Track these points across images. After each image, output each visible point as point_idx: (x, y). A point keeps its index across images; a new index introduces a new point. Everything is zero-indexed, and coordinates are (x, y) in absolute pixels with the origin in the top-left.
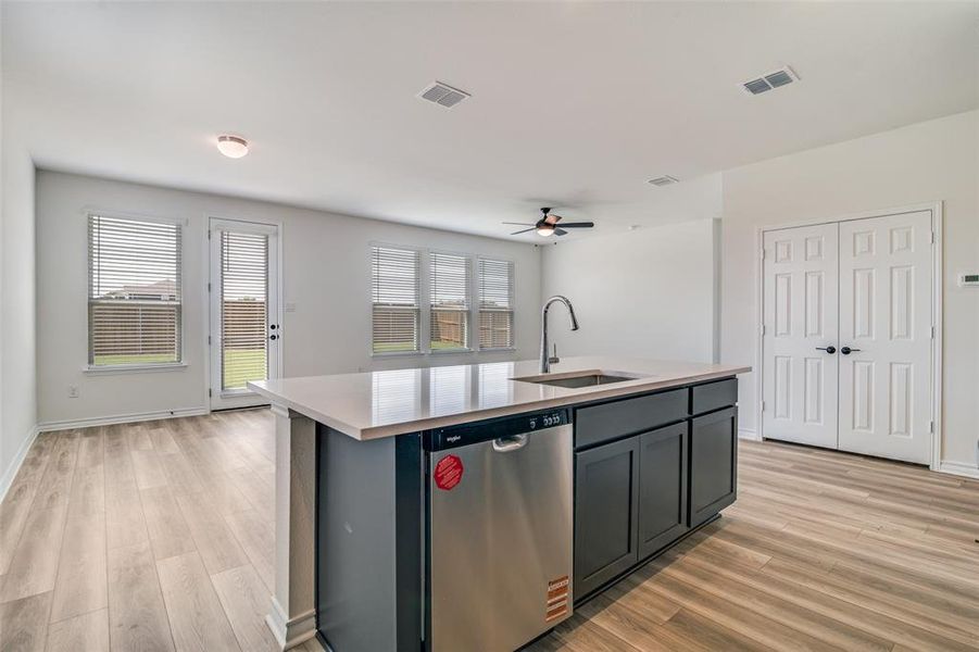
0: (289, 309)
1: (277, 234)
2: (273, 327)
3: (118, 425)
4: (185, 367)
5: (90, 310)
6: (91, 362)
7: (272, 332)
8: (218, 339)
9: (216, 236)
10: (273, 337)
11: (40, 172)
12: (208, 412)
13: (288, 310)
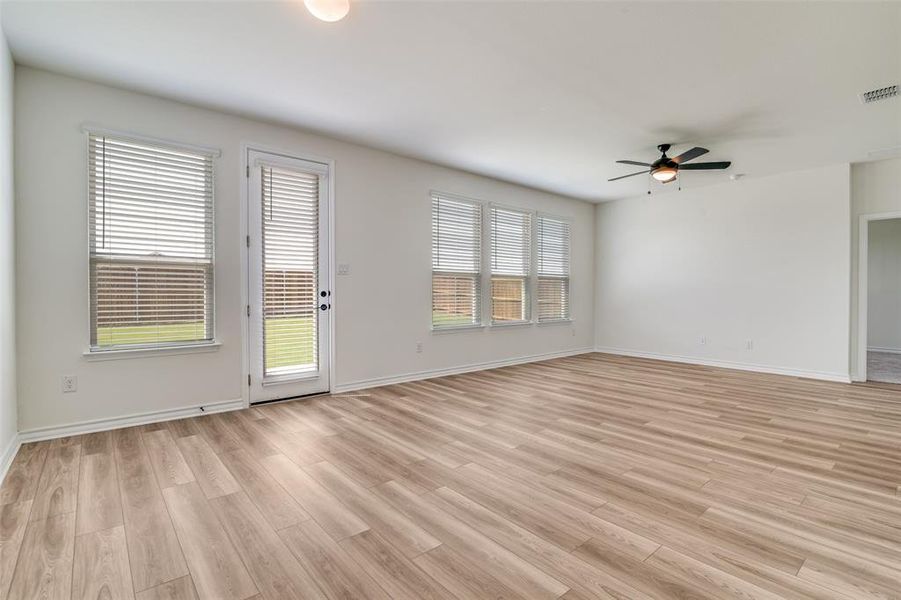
0: (342, 272)
1: (328, 175)
2: (324, 294)
3: (132, 428)
4: (218, 346)
5: (92, 269)
6: (93, 341)
7: (323, 301)
8: (258, 309)
9: (256, 173)
10: (324, 307)
11: (21, 67)
12: (247, 407)
13: (340, 273)
